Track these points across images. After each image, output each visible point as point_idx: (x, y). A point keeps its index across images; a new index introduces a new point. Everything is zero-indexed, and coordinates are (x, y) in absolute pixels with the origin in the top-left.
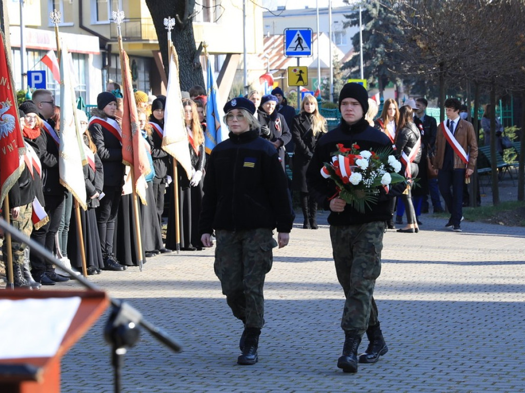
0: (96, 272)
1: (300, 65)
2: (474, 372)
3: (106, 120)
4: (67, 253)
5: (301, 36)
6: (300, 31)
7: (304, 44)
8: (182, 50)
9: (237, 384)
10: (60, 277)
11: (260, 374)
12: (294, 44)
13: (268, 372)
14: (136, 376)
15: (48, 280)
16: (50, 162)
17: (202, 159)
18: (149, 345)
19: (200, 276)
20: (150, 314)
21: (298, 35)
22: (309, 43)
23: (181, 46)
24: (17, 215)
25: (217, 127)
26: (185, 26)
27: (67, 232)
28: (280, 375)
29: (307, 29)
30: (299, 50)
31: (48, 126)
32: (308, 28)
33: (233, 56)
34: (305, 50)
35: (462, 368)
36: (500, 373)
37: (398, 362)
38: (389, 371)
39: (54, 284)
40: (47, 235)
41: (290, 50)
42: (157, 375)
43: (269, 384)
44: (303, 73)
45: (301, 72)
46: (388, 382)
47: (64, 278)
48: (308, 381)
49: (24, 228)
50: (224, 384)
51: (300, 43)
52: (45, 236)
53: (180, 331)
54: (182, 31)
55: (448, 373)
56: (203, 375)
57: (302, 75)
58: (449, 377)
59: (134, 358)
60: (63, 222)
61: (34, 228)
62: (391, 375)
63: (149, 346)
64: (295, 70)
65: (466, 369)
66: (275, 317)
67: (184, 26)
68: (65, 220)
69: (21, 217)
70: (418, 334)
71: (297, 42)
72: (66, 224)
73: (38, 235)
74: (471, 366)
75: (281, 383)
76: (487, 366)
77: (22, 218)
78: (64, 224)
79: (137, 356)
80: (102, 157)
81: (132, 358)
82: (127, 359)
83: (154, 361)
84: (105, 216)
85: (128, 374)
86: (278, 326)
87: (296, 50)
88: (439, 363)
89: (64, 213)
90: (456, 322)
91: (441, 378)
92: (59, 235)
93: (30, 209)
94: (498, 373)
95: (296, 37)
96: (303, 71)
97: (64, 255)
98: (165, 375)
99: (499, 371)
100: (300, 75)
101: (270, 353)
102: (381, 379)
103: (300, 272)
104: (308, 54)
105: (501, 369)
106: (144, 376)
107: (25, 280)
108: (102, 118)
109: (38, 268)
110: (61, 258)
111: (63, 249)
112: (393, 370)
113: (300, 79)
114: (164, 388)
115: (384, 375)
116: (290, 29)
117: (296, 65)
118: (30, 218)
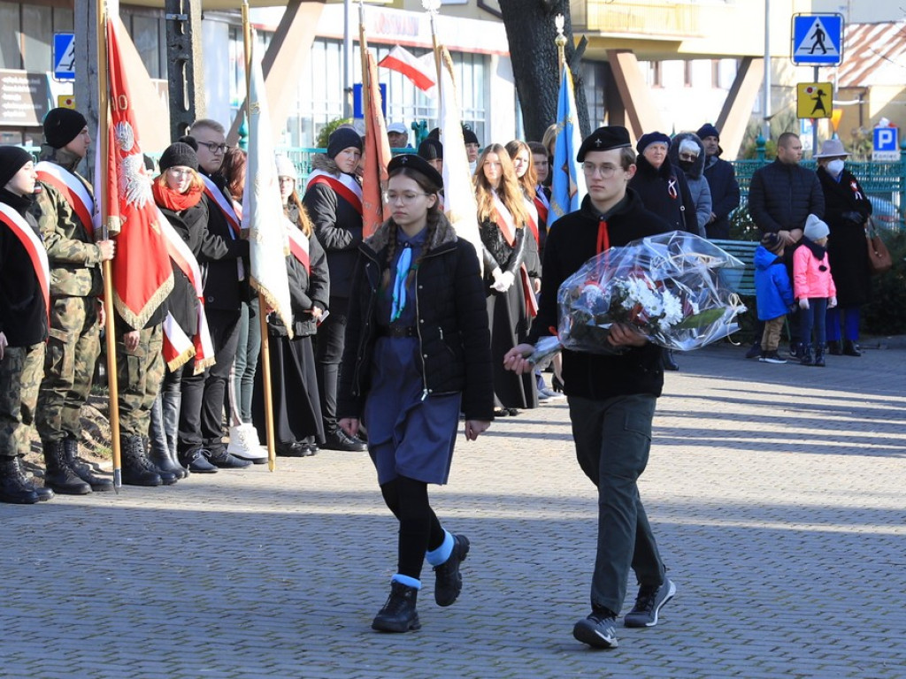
0: (309, 452)
1: (819, 81)
2: (844, 657)
3: (339, 177)
4: (252, 416)
5: (822, 27)
6: (822, 19)
7: (828, 42)
8: (548, 50)
9: (391, 667)
10: (235, 459)
11: (450, 649)
12: (808, 41)
13: (466, 646)
14: (220, 646)
15: (206, 463)
16: (213, 250)
17: (518, 252)
18: (290, 590)
19: (487, 464)
20: (340, 531)
21: (818, 25)
22: (837, 41)
23: (546, 42)
24: (135, 345)
25: (572, 191)
26: (555, 7)
27: (252, 379)
28: (484, 653)
29: (833, 15)
30: (818, 53)
31: (212, 186)
32: (836, 14)
33: (754, 61)
34: (830, 53)
35: (826, 650)
36: (890, 660)
37: (718, 635)
38: (690, 651)
39: (215, 472)
40: (206, 382)
41: (801, 53)
42: (259, 647)
43: (451, 669)
44: (825, 95)
45: (820, 92)
46: (672, 672)
47: (243, 461)
48: (524, 666)
49: (148, 370)
50: (368, 666)
51: (819, 41)
52: (204, 385)
53: (368, 565)
54: (548, 15)
55: (793, 658)
56: (342, 650)
57: (823, 98)
58: (790, 666)
59: (243, 612)
60: (243, 360)
61: (167, 369)
62: (687, 659)
63: (291, 592)
64: (810, 90)
65: (834, 652)
66: (561, 543)
67: (552, 7)
68: (248, 358)
69: (142, 349)
70: (798, 583)
71: (815, 39)
72: (248, 363)
73: (189, 383)
74: (847, 646)
75: (470, 668)
76: (877, 647)
77: (143, 352)
78: (245, 364)
79: (251, 609)
80: (328, 244)
81: (240, 612)
82: (229, 615)
83: (278, 619)
84: (334, 352)
85: (208, 643)
86: (556, 560)
87: (812, 53)
88: (792, 639)
89: (246, 345)
90: (888, 562)
91: (775, 667)
92: (236, 384)
93: (159, 335)
94: (885, 660)
95: (813, 30)
96: (824, 92)
97: (245, 420)
98: (273, 647)
99: (892, 657)
100: (819, 100)
101: (497, 610)
102: (663, 665)
103: (675, 461)
104: (834, 60)
105: (898, 654)
106: (234, 647)
107: (150, 463)
108: (331, 173)
109: (187, 441)
110: (240, 424)
111: (243, 407)
112: (694, 650)
113: (819, 106)
114: (250, 671)
115: (670, 659)
116: (802, 15)
117: (812, 80)
118: (160, 352)
